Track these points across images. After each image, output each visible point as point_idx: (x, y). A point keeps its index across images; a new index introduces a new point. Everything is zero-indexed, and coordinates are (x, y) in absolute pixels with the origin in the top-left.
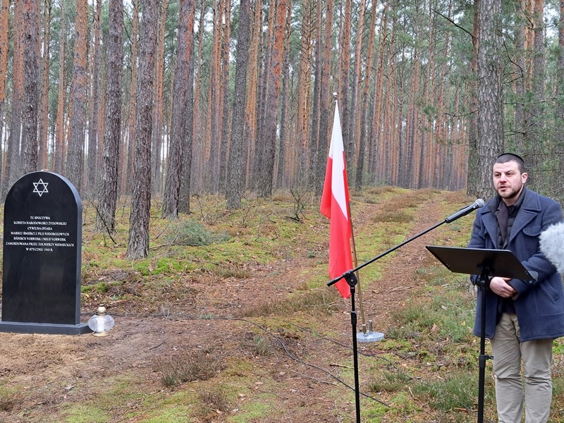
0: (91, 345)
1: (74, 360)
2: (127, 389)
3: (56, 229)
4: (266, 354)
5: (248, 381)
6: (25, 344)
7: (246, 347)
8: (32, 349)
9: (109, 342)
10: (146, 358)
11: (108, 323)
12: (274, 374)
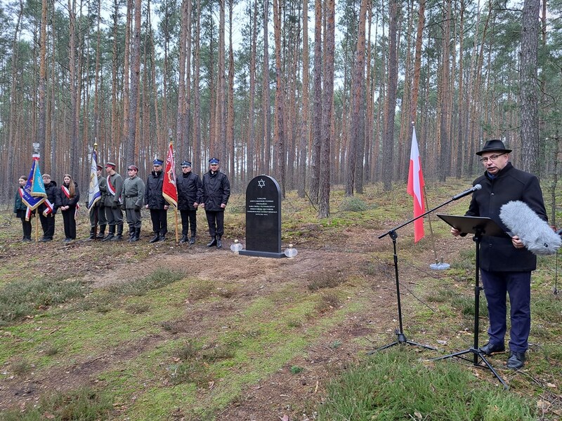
0: (282, 264)
1: (271, 272)
2: (290, 290)
3: (269, 204)
4: (372, 274)
5: (356, 289)
6: (251, 262)
7: (361, 270)
8: (254, 264)
9: (292, 263)
10: (307, 273)
11: (294, 252)
12: (373, 287)
